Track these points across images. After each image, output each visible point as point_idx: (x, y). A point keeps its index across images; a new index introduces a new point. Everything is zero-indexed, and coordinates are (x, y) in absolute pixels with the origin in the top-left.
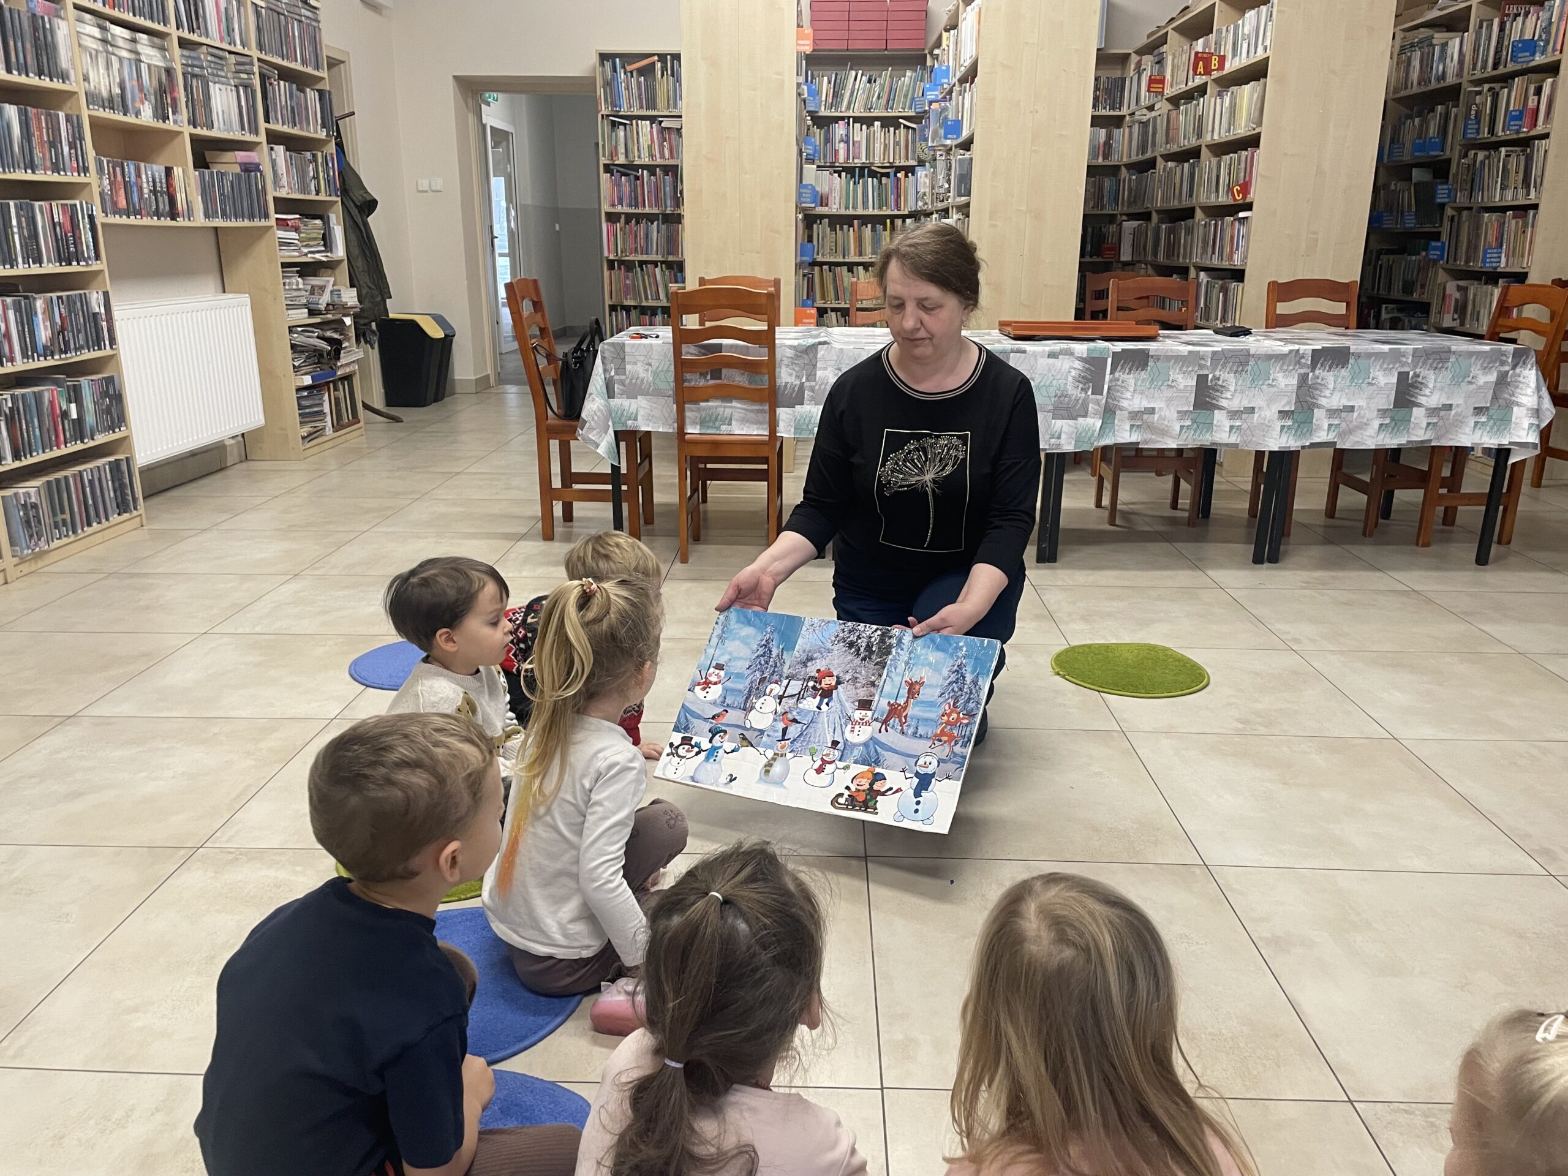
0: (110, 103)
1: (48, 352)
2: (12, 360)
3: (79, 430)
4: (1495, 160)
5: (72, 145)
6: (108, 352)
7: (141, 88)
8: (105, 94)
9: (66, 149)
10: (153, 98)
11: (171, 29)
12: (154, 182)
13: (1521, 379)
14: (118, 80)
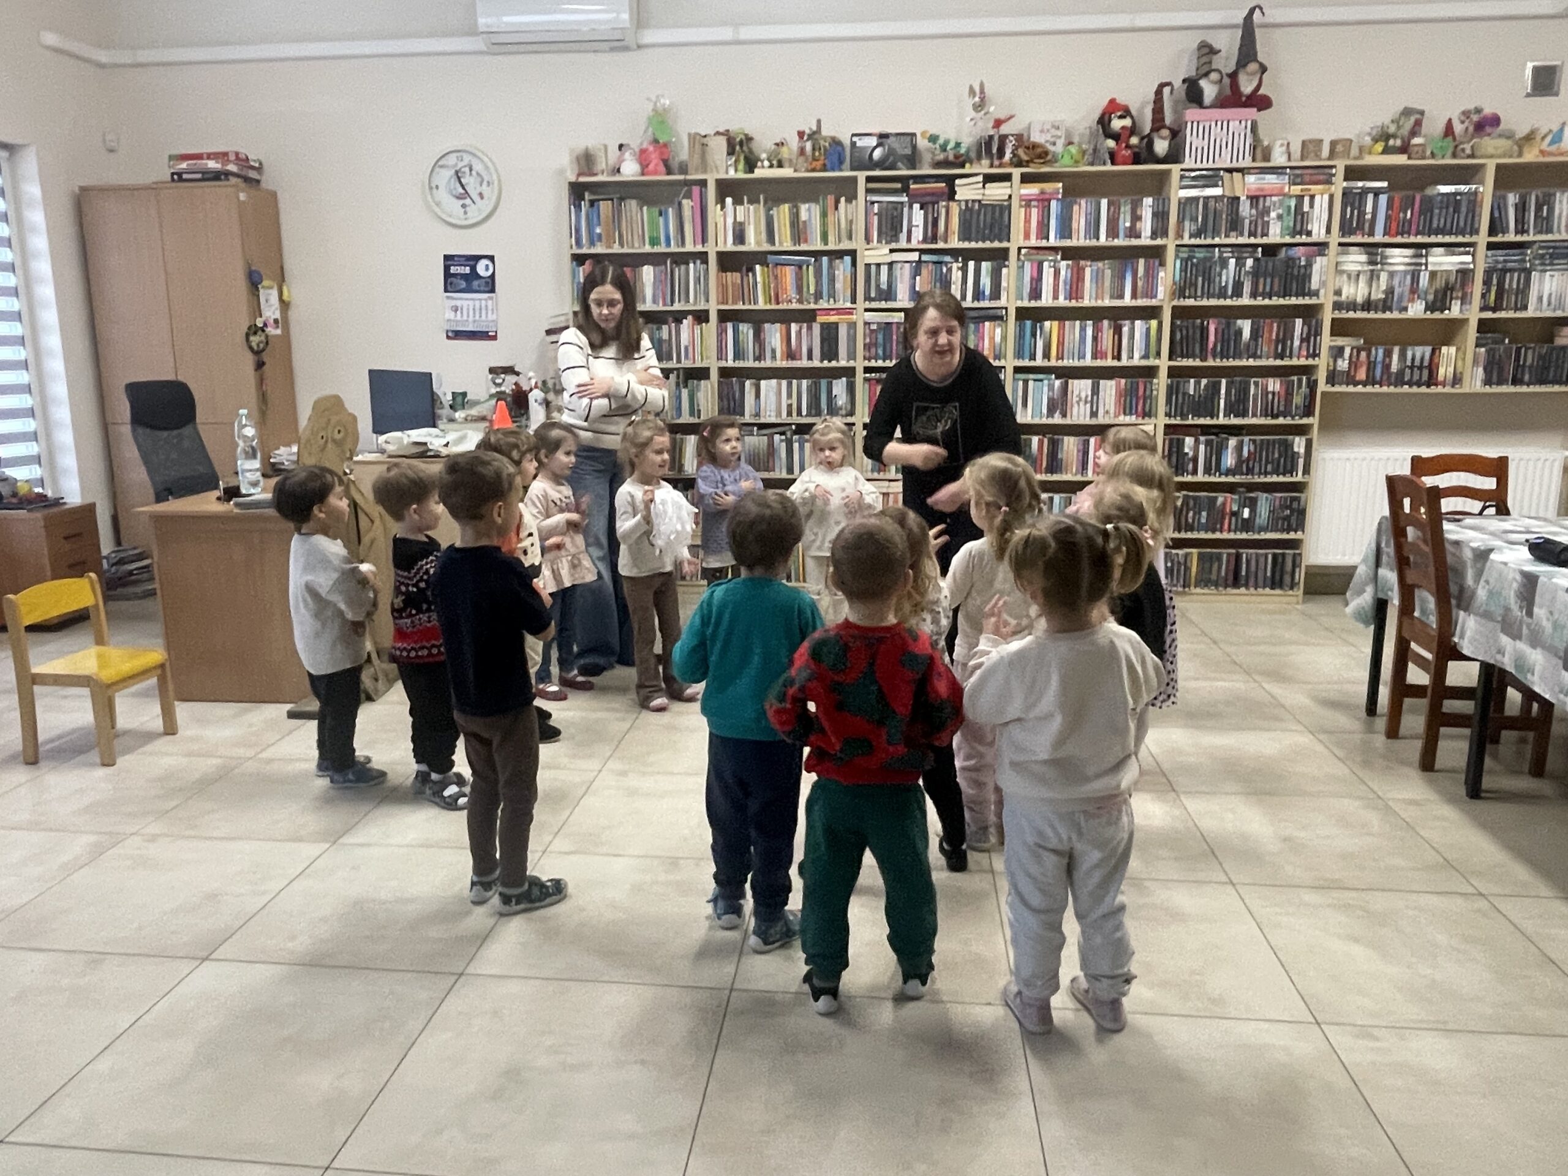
0: (1368, 305)
1: (1229, 472)
2: (1195, 472)
3: (1247, 525)
5: (1302, 340)
6: (1299, 478)
7: (1414, 290)
8: (1360, 300)
9: (1297, 343)
10: (1431, 297)
11: (1482, 238)
12: (1413, 359)
14: (1383, 287)
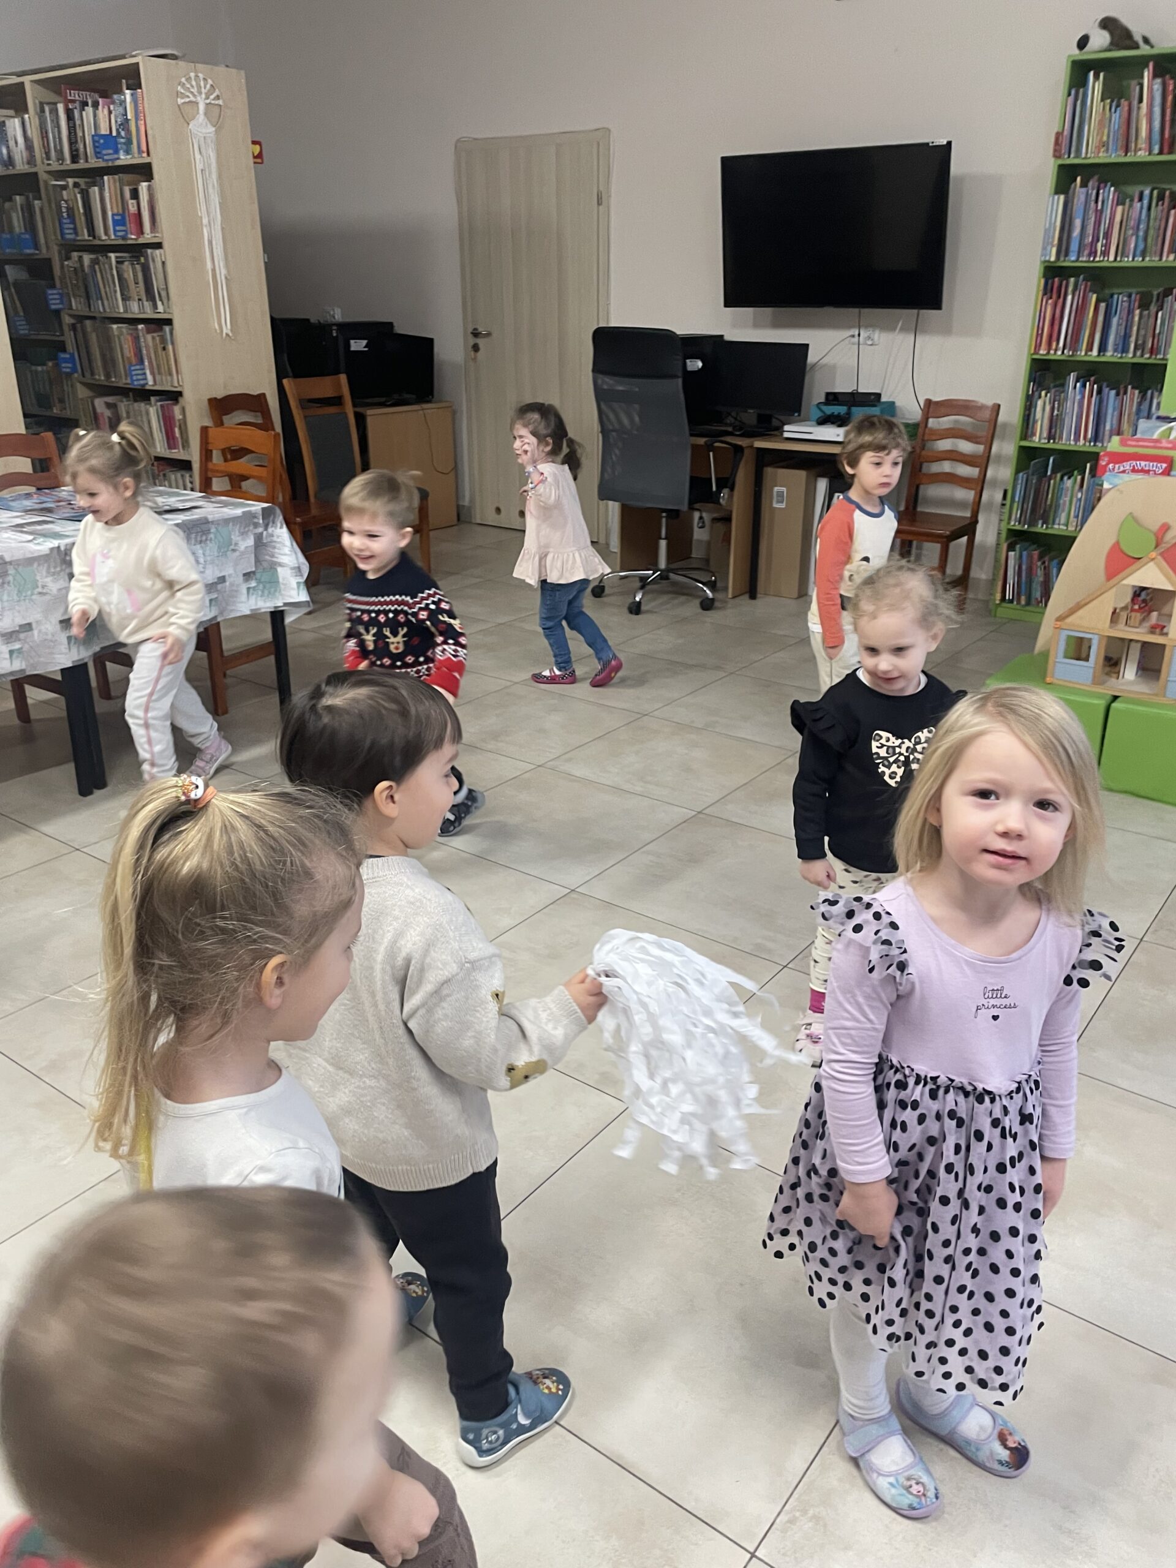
4: (107, 266)
13: (275, 539)
